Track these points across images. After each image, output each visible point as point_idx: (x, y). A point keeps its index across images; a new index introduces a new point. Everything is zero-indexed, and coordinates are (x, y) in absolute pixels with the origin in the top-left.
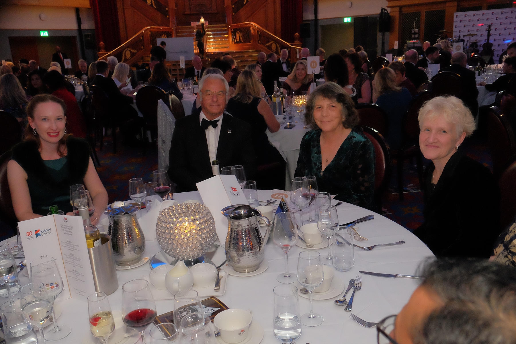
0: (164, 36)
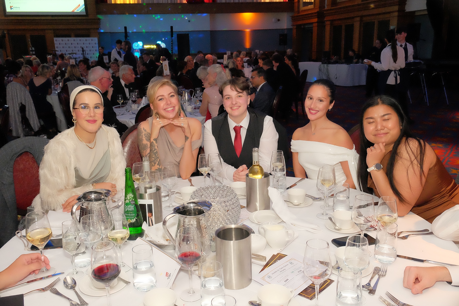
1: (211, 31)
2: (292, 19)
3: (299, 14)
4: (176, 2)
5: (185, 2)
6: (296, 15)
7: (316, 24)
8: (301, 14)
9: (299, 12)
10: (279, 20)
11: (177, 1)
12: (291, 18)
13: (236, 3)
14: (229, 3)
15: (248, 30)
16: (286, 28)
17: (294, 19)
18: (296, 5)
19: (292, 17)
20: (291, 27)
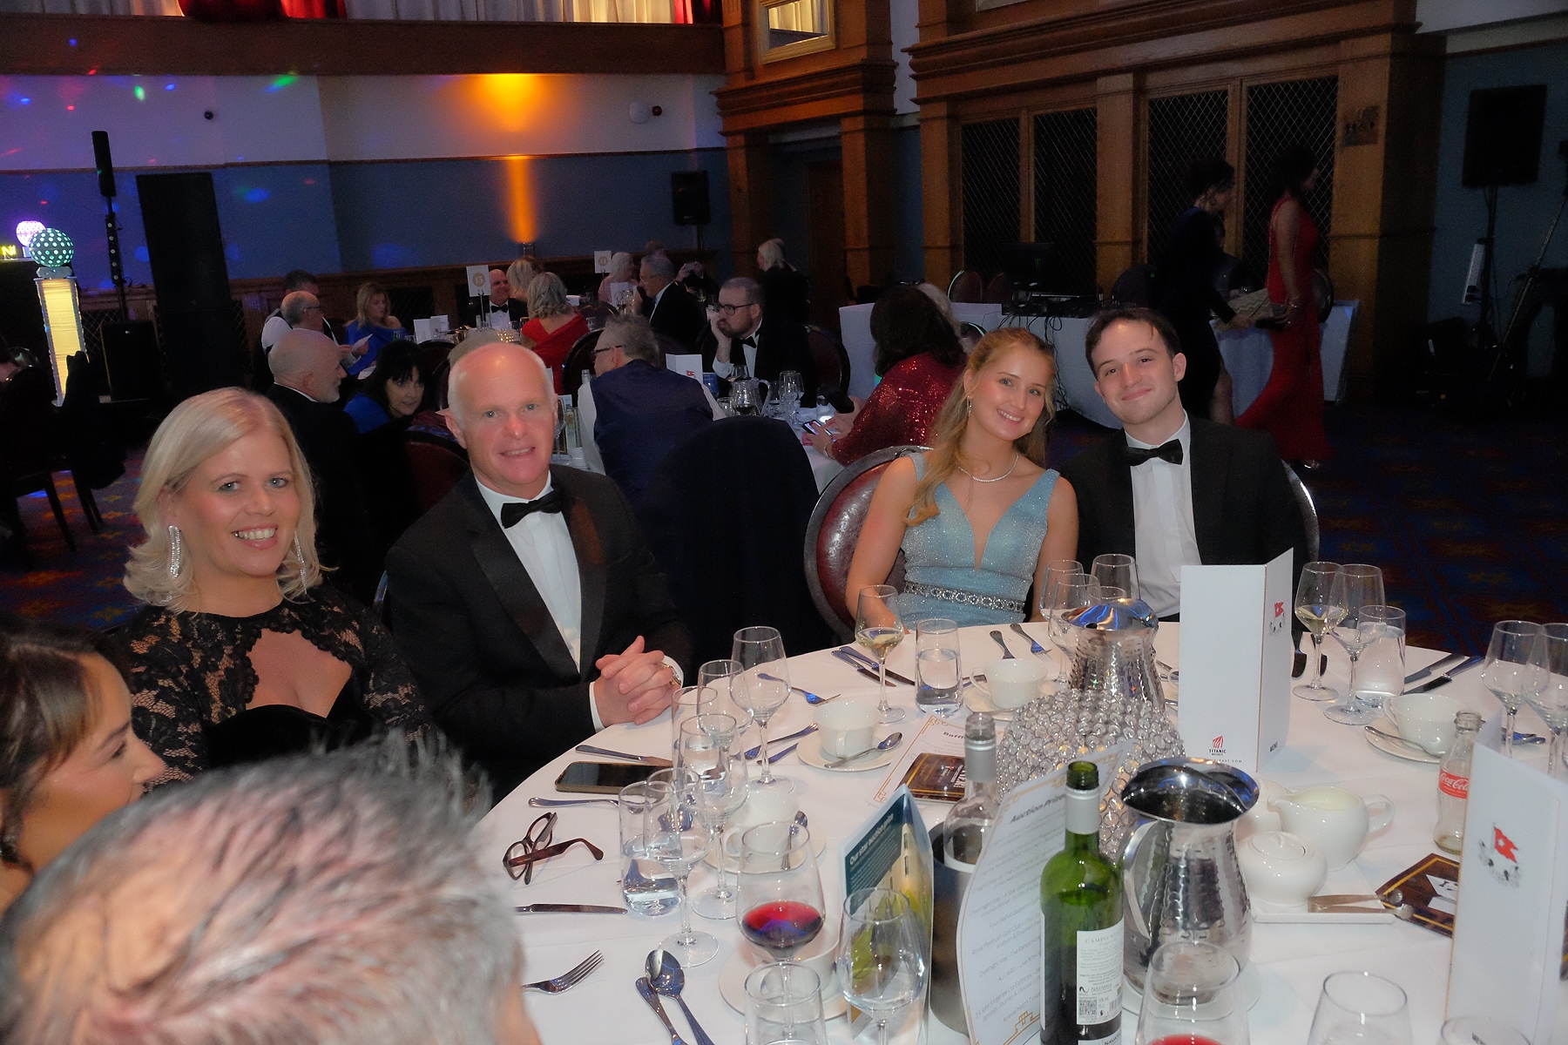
1: (334, 166)
2: (719, 105)
3: (755, 82)
4: (120, 11)
5: (174, 10)
6: (742, 82)
7: (859, 123)
8: (762, 81)
9: (750, 70)
10: (657, 111)
11: (128, 4)
12: (715, 99)
13: (447, 25)
14: (411, 25)
15: (516, 159)
16: (695, 147)
17: (728, 103)
18: (735, 39)
19: (720, 95)
20: (720, 142)
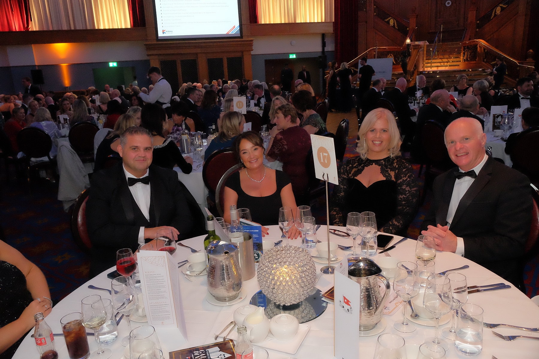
0: (391, 55)
